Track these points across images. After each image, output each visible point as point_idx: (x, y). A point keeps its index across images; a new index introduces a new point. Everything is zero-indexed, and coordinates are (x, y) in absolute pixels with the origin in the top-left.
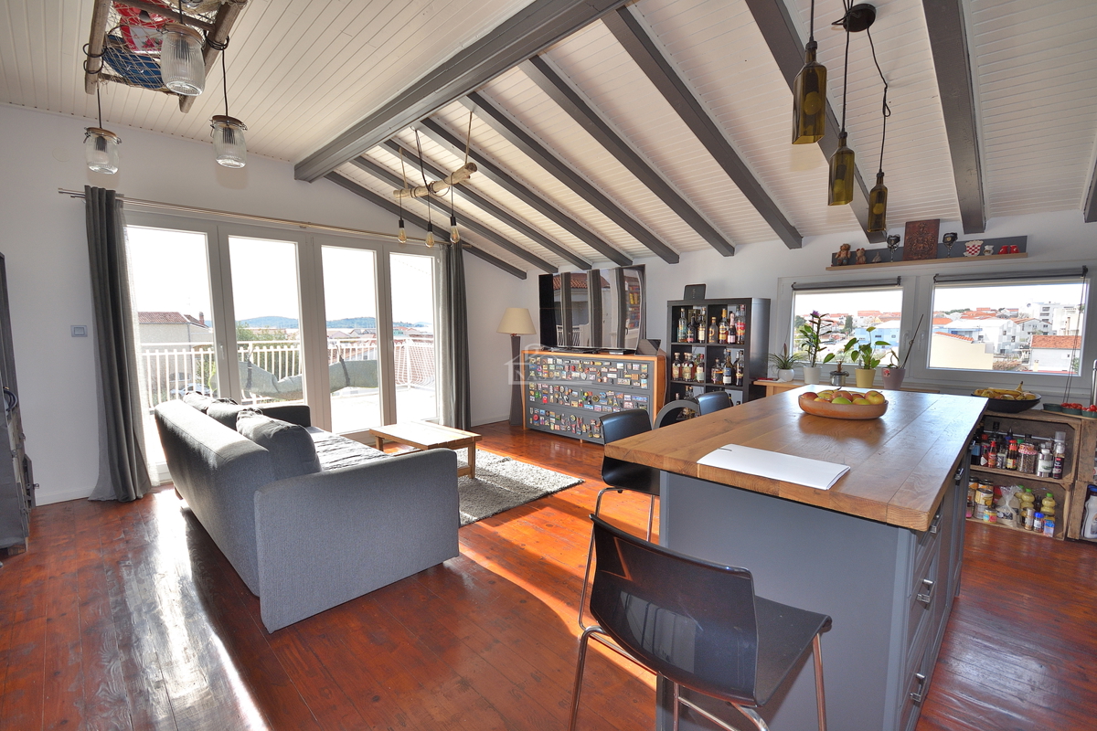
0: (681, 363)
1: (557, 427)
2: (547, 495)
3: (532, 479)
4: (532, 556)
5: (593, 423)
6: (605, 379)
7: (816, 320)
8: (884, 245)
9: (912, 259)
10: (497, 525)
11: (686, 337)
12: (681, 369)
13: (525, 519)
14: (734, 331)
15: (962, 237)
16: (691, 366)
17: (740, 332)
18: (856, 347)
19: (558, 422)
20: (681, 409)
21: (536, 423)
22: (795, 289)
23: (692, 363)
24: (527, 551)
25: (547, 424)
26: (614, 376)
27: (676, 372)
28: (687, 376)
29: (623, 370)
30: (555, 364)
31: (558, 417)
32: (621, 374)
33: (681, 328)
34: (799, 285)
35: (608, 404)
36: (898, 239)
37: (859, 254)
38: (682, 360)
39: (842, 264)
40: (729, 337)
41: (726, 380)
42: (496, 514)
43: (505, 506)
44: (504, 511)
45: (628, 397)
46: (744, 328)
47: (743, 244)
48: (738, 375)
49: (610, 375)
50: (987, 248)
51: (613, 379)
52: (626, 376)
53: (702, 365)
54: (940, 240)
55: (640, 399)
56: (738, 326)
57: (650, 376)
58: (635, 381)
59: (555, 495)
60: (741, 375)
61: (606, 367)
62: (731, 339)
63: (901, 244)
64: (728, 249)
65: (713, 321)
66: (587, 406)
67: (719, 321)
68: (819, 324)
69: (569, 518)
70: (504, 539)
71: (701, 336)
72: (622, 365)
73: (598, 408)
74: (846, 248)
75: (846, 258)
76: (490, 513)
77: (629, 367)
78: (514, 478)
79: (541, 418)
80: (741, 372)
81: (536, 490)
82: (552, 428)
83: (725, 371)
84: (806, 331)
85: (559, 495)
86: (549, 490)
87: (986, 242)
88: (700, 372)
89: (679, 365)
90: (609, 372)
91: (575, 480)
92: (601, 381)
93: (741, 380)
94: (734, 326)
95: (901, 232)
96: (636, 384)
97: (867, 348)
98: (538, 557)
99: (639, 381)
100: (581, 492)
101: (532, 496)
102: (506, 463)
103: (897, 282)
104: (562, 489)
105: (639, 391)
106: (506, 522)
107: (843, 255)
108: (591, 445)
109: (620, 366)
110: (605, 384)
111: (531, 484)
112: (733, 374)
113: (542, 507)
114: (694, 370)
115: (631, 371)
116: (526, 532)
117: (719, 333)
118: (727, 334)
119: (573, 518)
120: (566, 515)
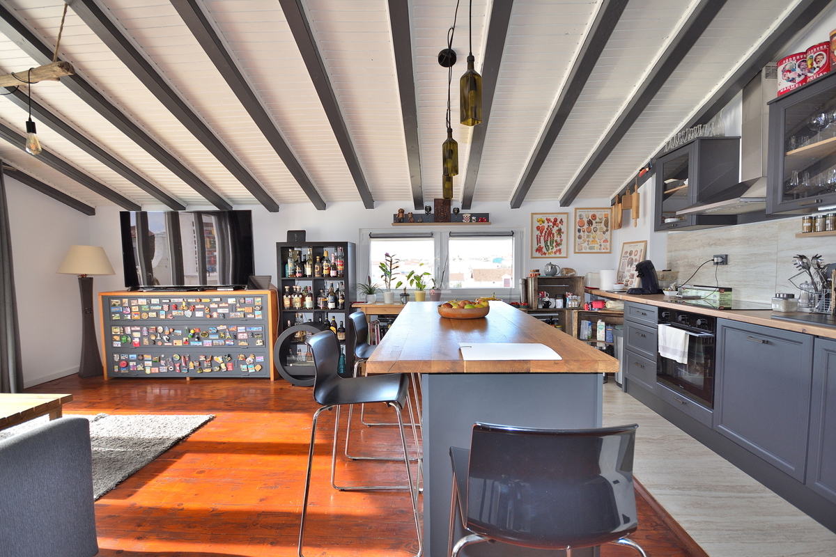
0: (291, 295)
1: (156, 370)
2: (179, 441)
3: (149, 430)
4: (198, 513)
5: (202, 358)
6: (215, 315)
7: (389, 259)
8: (423, 212)
9: (438, 222)
10: (129, 496)
11: (295, 273)
12: (291, 300)
13: (165, 476)
14: (335, 267)
15: (461, 211)
16: (301, 296)
17: (340, 268)
18: (412, 277)
19: (156, 364)
20: (294, 334)
21: (123, 371)
22: (371, 237)
23: (301, 294)
24: (188, 510)
25: (140, 368)
26: (226, 311)
27: (287, 303)
28: (298, 305)
29: (236, 305)
30: (149, 304)
31: (156, 358)
32: (233, 308)
33: (290, 265)
34: (374, 234)
35: (221, 338)
36: (430, 209)
37: (410, 216)
38: (292, 292)
39: (400, 222)
40: (331, 271)
41: (331, 306)
42: (121, 482)
43: (130, 469)
44: (130, 476)
45: (241, 329)
46: (342, 265)
47: (332, 202)
48: (340, 301)
49: (220, 311)
50: (473, 218)
51: (224, 314)
52: (239, 310)
53: (310, 295)
54: (452, 212)
55: (254, 329)
56: (338, 263)
57: (264, 308)
58: (249, 313)
59: (189, 439)
60: (343, 301)
61: (216, 302)
62: (333, 273)
63: (432, 212)
64: (321, 204)
65: (318, 260)
66: (195, 343)
67: (322, 259)
68: (391, 262)
69: (220, 457)
70: (150, 508)
71: (308, 271)
72: (234, 299)
73: (207, 343)
74: (402, 211)
75: (401, 218)
76: (111, 484)
77: (242, 301)
78: (125, 436)
79: (131, 364)
80: (343, 298)
81: (162, 441)
82: (148, 371)
83: (330, 298)
84: (382, 266)
85: (193, 438)
86: (180, 435)
87: (472, 215)
88: (308, 302)
89: (289, 297)
90: (219, 307)
91: (204, 418)
92: (211, 316)
93: (343, 304)
94: (335, 263)
95: (432, 204)
96: (250, 316)
97: (418, 278)
98: (207, 510)
99: (253, 313)
100: (217, 427)
101: (161, 448)
102: (101, 421)
103: (431, 235)
104: (194, 431)
105: (254, 322)
106: (140, 487)
107: (401, 216)
108: (201, 381)
109: (231, 301)
110: (216, 319)
111: (152, 436)
112: (336, 301)
113: (179, 455)
114: (303, 300)
115: (244, 305)
116: (175, 490)
117: (323, 269)
118: (329, 269)
119: (224, 455)
120: (214, 455)
